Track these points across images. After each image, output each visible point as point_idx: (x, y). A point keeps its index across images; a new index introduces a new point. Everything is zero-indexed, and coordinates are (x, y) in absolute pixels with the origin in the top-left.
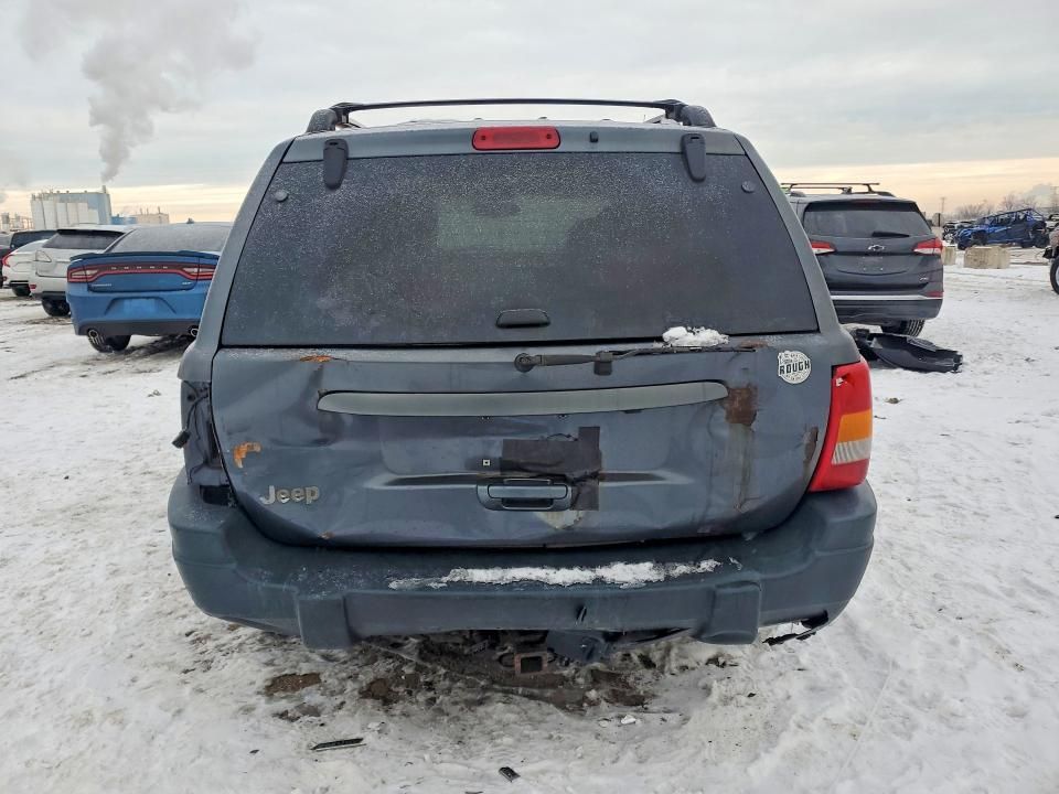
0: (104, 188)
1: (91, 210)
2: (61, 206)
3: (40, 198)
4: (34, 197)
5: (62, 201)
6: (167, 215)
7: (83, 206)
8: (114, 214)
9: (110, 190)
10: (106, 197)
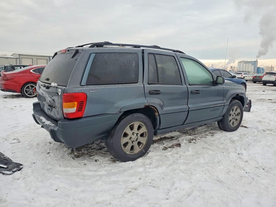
0: (257, 60)
1: (252, 66)
2: (245, 64)
3: (240, 62)
4: (239, 62)
5: (245, 63)
6: (274, 67)
7: (250, 64)
8: (258, 67)
9: (258, 60)
10: (257, 62)
